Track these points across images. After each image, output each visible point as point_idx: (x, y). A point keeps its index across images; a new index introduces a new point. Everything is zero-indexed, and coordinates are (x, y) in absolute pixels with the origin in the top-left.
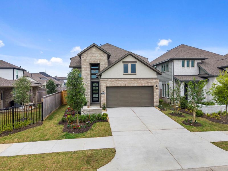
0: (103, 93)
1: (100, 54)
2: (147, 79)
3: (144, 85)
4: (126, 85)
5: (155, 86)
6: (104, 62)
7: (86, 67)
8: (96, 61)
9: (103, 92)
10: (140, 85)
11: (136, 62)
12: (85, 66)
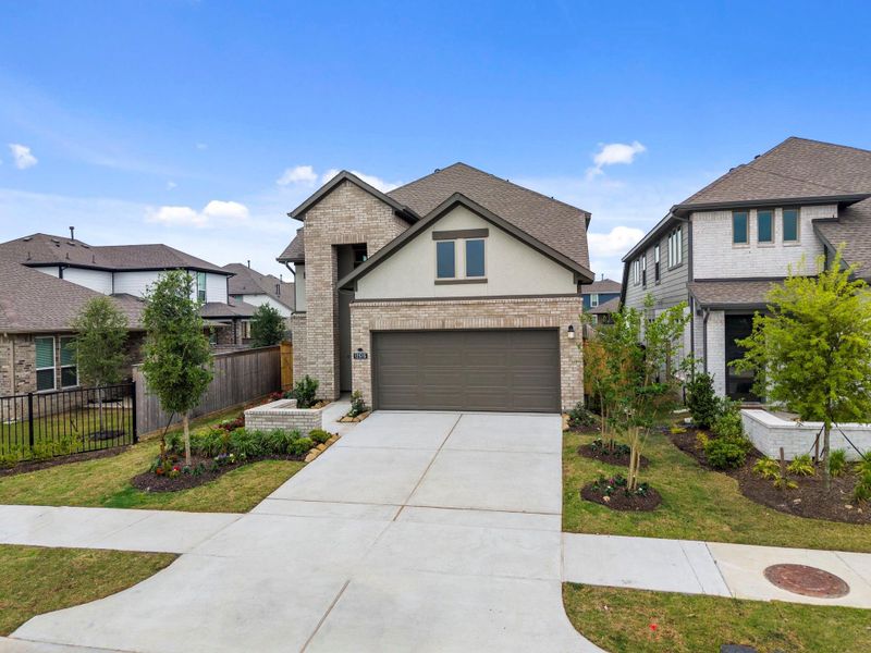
0: (361, 356)
1: (368, 210)
2: (529, 300)
3: (518, 323)
4: (444, 323)
5: (564, 327)
6: (382, 238)
7: (321, 260)
8: (355, 237)
9: (360, 350)
10: (502, 325)
11: (485, 233)
12: (316, 255)
